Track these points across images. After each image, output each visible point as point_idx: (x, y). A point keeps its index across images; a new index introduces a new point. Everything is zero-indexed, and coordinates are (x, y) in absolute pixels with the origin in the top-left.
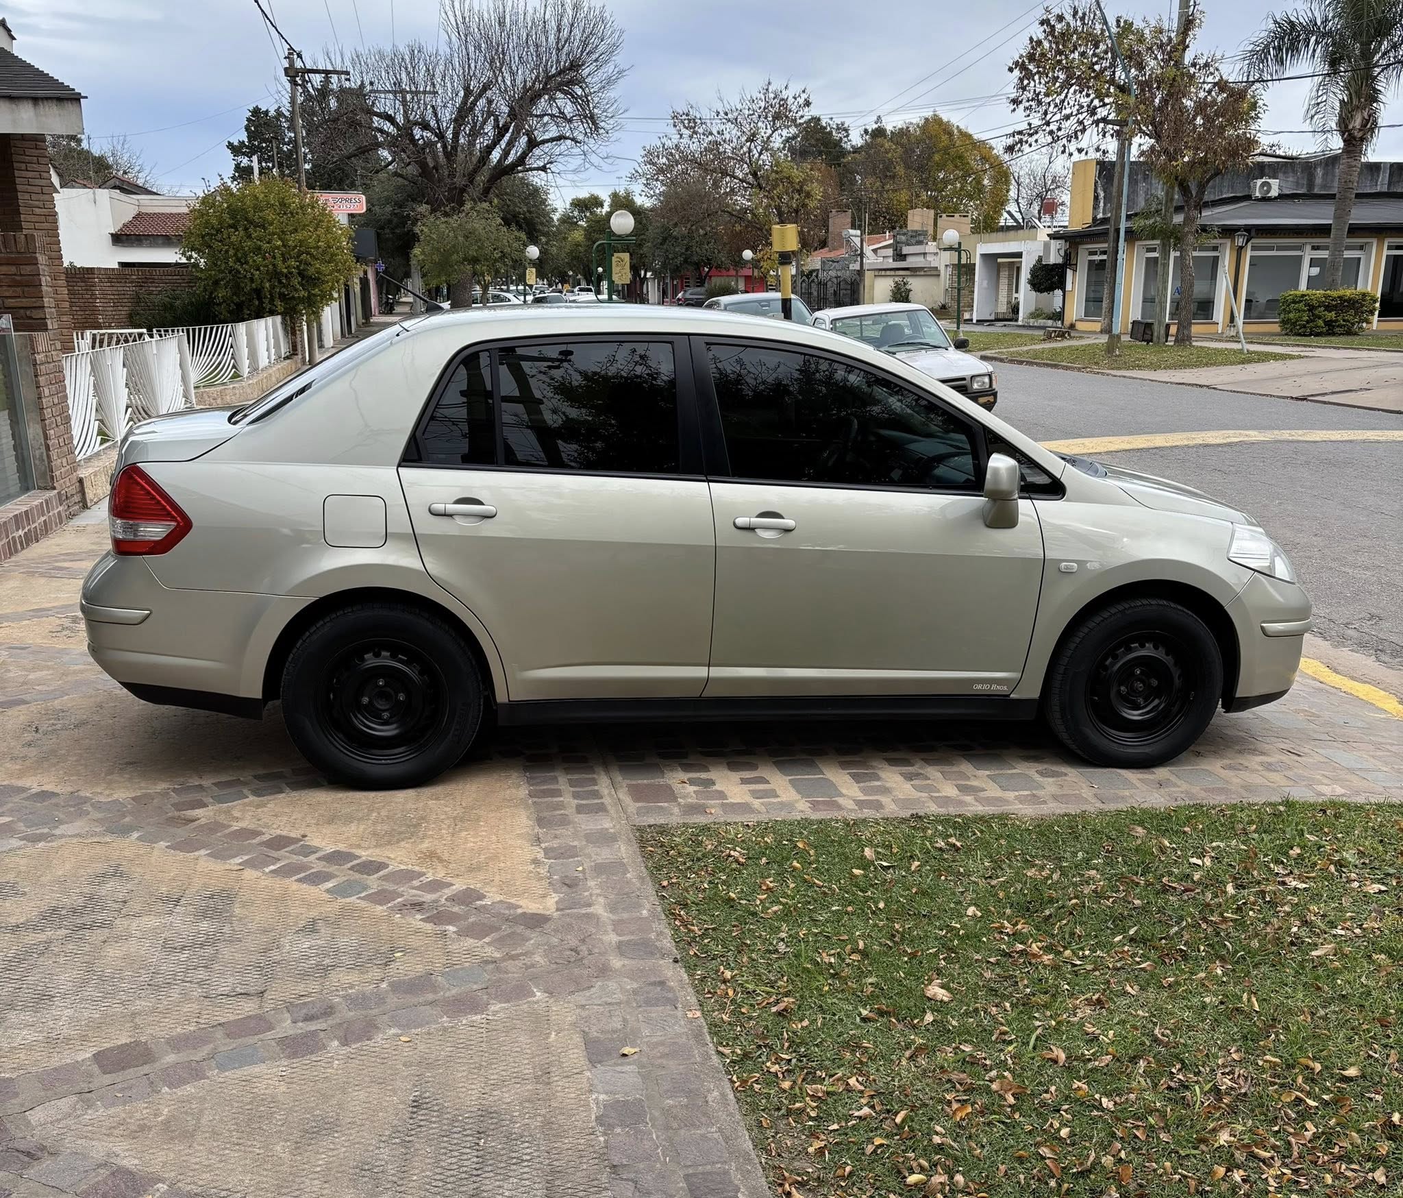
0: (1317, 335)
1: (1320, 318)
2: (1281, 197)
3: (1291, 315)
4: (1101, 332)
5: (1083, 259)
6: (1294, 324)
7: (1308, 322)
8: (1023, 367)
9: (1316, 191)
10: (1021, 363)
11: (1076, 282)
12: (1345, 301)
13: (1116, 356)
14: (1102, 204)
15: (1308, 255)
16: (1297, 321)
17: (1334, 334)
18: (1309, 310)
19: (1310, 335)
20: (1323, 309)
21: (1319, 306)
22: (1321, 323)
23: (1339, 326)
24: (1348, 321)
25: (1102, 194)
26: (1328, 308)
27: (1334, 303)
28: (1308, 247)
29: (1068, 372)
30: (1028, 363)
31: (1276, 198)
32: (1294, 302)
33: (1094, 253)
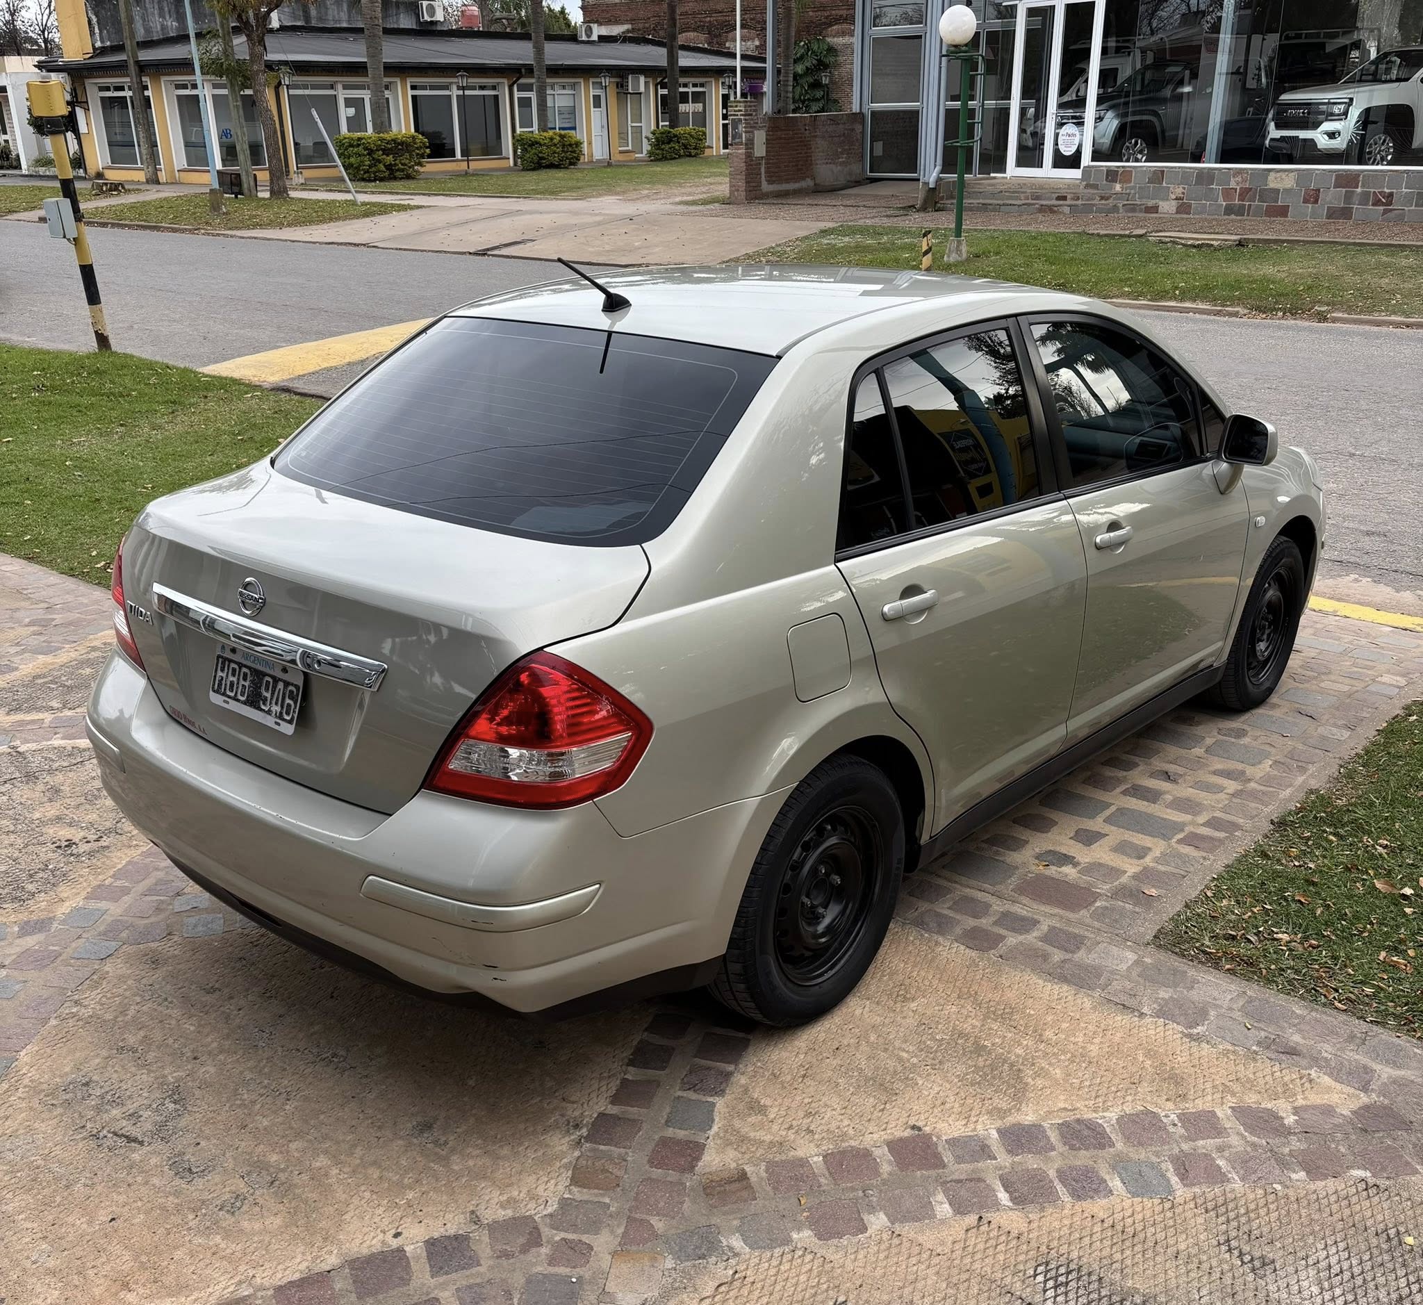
0: (381, 180)
1: (380, 161)
2: (283, 28)
3: (352, 160)
4: (148, 182)
5: (94, 96)
6: (358, 168)
7: (370, 166)
8: (108, 230)
9: (314, 23)
10: (104, 225)
11: (91, 124)
12: (399, 144)
13: (224, 214)
14: (97, 31)
15: (342, 95)
16: (360, 166)
17: (395, 178)
18: (369, 154)
19: (375, 180)
20: (381, 152)
21: (377, 150)
22: (382, 167)
23: (398, 170)
24: (406, 165)
25: (94, 20)
26: (386, 152)
27: (389, 146)
28: (340, 87)
29: (177, 235)
30: (113, 225)
31: (278, 30)
32: (351, 146)
33: (108, 89)
